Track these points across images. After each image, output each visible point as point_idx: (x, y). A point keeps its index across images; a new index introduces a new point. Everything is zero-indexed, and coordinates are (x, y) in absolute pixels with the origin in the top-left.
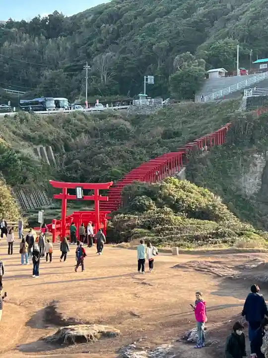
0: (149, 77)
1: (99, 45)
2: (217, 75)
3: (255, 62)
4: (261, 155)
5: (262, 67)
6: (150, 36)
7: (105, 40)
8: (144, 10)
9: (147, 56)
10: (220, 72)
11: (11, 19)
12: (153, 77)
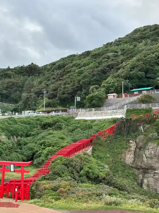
0: (77, 97)
1: (53, 81)
2: (112, 97)
3: (132, 90)
4: (134, 141)
5: (135, 93)
6: (79, 76)
7: (56, 78)
8: (77, 63)
9: (77, 86)
10: (114, 96)
11: (9, 67)
12: (79, 97)
